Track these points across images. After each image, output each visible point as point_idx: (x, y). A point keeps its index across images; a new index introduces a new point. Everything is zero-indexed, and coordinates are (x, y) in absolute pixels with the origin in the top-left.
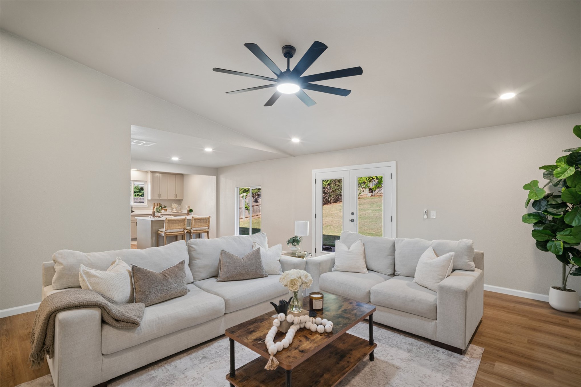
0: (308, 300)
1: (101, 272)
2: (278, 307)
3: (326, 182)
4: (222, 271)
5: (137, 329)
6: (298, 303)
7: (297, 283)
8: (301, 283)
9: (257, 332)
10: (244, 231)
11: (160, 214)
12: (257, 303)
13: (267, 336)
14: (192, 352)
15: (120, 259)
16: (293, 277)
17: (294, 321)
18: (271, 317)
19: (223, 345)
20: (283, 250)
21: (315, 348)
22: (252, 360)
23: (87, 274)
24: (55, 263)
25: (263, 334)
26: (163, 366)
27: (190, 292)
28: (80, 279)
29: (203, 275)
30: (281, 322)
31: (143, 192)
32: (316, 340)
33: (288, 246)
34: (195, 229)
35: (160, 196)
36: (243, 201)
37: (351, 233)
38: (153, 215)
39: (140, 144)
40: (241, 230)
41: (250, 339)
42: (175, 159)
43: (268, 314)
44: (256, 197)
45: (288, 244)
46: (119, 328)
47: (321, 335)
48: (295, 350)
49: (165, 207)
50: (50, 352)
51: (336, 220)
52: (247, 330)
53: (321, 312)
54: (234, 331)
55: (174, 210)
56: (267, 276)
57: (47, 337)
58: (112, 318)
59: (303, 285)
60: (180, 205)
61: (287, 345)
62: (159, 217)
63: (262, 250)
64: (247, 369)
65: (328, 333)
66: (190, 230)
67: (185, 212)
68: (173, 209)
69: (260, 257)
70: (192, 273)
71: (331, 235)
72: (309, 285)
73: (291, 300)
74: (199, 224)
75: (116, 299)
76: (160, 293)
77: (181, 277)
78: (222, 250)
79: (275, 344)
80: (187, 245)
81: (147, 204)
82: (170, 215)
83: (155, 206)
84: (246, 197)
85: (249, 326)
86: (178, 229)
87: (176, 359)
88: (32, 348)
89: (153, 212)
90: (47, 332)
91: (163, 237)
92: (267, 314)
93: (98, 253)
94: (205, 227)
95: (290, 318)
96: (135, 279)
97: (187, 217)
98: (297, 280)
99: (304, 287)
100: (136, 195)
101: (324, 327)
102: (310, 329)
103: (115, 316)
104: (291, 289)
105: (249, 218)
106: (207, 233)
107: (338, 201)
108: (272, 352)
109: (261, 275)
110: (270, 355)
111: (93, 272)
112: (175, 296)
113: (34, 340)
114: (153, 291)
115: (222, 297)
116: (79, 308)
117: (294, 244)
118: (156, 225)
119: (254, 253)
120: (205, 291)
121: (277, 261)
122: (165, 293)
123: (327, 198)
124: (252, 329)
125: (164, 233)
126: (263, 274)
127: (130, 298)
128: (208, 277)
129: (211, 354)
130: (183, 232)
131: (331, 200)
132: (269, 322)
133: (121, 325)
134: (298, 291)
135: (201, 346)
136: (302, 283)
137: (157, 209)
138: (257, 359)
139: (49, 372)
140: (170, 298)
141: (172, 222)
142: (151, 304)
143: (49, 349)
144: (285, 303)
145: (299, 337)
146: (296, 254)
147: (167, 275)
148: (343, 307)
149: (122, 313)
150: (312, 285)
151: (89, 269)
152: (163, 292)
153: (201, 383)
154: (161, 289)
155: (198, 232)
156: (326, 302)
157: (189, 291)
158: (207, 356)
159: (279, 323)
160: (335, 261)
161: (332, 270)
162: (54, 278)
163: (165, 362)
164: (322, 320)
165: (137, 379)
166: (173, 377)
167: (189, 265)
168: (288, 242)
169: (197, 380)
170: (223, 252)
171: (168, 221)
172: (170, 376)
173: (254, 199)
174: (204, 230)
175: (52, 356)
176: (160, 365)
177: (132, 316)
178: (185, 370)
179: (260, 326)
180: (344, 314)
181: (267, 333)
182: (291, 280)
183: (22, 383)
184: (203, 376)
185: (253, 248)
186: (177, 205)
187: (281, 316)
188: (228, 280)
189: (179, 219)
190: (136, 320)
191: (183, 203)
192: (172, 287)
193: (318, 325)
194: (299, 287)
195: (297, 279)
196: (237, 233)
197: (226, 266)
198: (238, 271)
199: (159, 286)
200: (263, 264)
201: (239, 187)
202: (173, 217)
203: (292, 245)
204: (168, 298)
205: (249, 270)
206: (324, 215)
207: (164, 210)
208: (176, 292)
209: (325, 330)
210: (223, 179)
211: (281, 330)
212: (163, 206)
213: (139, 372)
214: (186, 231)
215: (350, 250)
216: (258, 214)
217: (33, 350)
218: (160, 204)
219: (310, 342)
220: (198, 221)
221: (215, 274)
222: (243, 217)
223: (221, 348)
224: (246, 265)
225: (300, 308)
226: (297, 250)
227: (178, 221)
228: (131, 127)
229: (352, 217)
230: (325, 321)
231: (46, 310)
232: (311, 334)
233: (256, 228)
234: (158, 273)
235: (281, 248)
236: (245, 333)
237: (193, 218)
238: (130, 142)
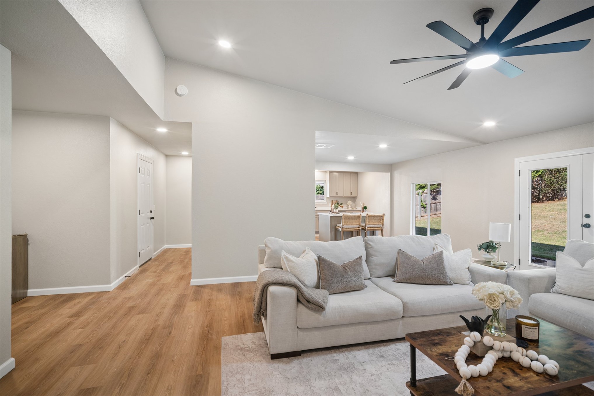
0: (514, 324)
1: (295, 258)
2: (470, 324)
3: (534, 173)
4: (399, 272)
5: (323, 312)
6: (498, 324)
7: (498, 299)
8: (504, 301)
9: (443, 346)
10: (421, 231)
11: (338, 210)
12: (440, 313)
13: (457, 354)
14: (369, 347)
15: (309, 248)
16: (492, 291)
17: (493, 345)
18: (461, 333)
19: (400, 349)
20: (472, 257)
21: (528, 389)
22: (435, 376)
23: (286, 258)
24: (266, 247)
25: (451, 351)
26: (344, 352)
27: (367, 288)
28: (282, 262)
29: (380, 273)
30: (474, 342)
31: (323, 190)
32: (530, 380)
33: (480, 253)
34: (369, 226)
35: (337, 193)
36: (419, 198)
37: (586, 244)
38: (332, 211)
39: (322, 147)
40: (418, 229)
41: (435, 352)
42: (351, 158)
43: (456, 329)
44: (435, 194)
45: (480, 249)
46: (310, 308)
47: (537, 375)
48: (497, 382)
49: (341, 204)
50: (265, 315)
51: (553, 224)
52: (431, 340)
53: (535, 344)
54: (415, 337)
55: (350, 207)
56: (451, 285)
57: (262, 303)
58: (305, 298)
59: (508, 303)
60: (355, 202)
61: (485, 372)
62: (337, 213)
63: (446, 254)
64: (431, 384)
65: (551, 376)
66: (364, 227)
67: (360, 208)
68: (348, 206)
69: (443, 261)
70: (369, 269)
71: (544, 244)
72: (516, 304)
73: (489, 319)
74: (373, 221)
75: (307, 283)
76: (341, 284)
77: (359, 271)
78: (399, 250)
79: (468, 366)
80: (364, 242)
81: (327, 201)
82: (346, 211)
83: (333, 203)
84: (422, 194)
85: (433, 337)
86: (353, 226)
87: (355, 349)
88: (254, 309)
89: (332, 208)
90: (263, 300)
91: (341, 232)
92: (454, 328)
93: (294, 242)
94: (380, 224)
95: (487, 340)
96: (321, 268)
97: (362, 214)
98: (498, 296)
99: (509, 307)
100: (317, 193)
101: (544, 365)
102: (519, 362)
103: (306, 298)
104: (489, 305)
105: (427, 217)
106: (381, 231)
107: (556, 198)
108: (464, 375)
109: (444, 282)
110: (462, 378)
111: (291, 257)
112: (354, 290)
113: (255, 303)
114: (335, 281)
115: (399, 299)
116: (282, 285)
117: (487, 250)
118: (335, 220)
119: (436, 256)
120: (382, 289)
121: (465, 268)
122: (346, 285)
123: (537, 194)
124: (437, 341)
125: (341, 228)
126: (447, 282)
127: (317, 284)
128: (384, 276)
129: (388, 354)
130: (359, 228)
131: (543, 197)
132: (459, 338)
133: (311, 306)
134: (499, 309)
135: (378, 343)
136: (506, 301)
137: (335, 206)
138: (442, 377)
139: (263, 330)
140: (349, 290)
141: (348, 218)
142: (334, 293)
143: (264, 313)
144: (481, 320)
145: (502, 368)
146: (492, 263)
147: (346, 268)
148: (575, 346)
149: (311, 296)
150: (521, 305)
151: (288, 255)
152: (344, 283)
153: (380, 381)
154: (342, 280)
155: (372, 229)
156: (544, 333)
157: (366, 286)
158: (384, 355)
159: (473, 343)
160: (557, 279)
161: (551, 291)
162: (266, 258)
163: (345, 349)
164: (538, 355)
165: (323, 357)
166: (353, 366)
167: (366, 261)
168: (479, 248)
169: (376, 376)
170: (400, 252)
171: (345, 217)
172: (350, 364)
173: (432, 196)
174: (378, 228)
175: (266, 319)
176: (341, 350)
177: (320, 300)
178: (364, 362)
179: (446, 340)
180: (578, 356)
181: (457, 351)
182: (489, 294)
183: (249, 333)
184: (381, 374)
185: (434, 251)
186: (352, 202)
187: (475, 335)
188: (406, 281)
189: (355, 216)
190: (322, 304)
191: (357, 200)
192: (351, 280)
193: (532, 361)
194: (501, 305)
195: (498, 294)
196: (413, 232)
197: (403, 266)
198: (416, 274)
199: (340, 277)
200: (447, 270)
201: (415, 183)
202: (349, 213)
203: (485, 252)
204: (348, 290)
205: (430, 275)
206: (534, 217)
207: (341, 207)
208: (355, 286)
209: (544, 370)
210: (397, 175)
211: (474, 352)
212: (340, 203)
213: (324, 351)
214: (361, 228)
215: (585, 267)
216: (437, 213)
217: (255, 311)
218: (337, 201)
219: (519, 379)
220: (373, 218)
221: (391, 273)
222: (418, 216)
223: (398, 351)
224: (426, 268)
225: (502, 332)
226: (492, 259)
227: (353, 218)
228: (315, 132)
229: (586, 221)
230: (543, 357)
231: (262, 283)
232: (521, 369)
233: (434, 228)
234: (339, 265)
235: (471, 254)
236: (429, 343)
237: (368, 215)
238: (315, 146)
